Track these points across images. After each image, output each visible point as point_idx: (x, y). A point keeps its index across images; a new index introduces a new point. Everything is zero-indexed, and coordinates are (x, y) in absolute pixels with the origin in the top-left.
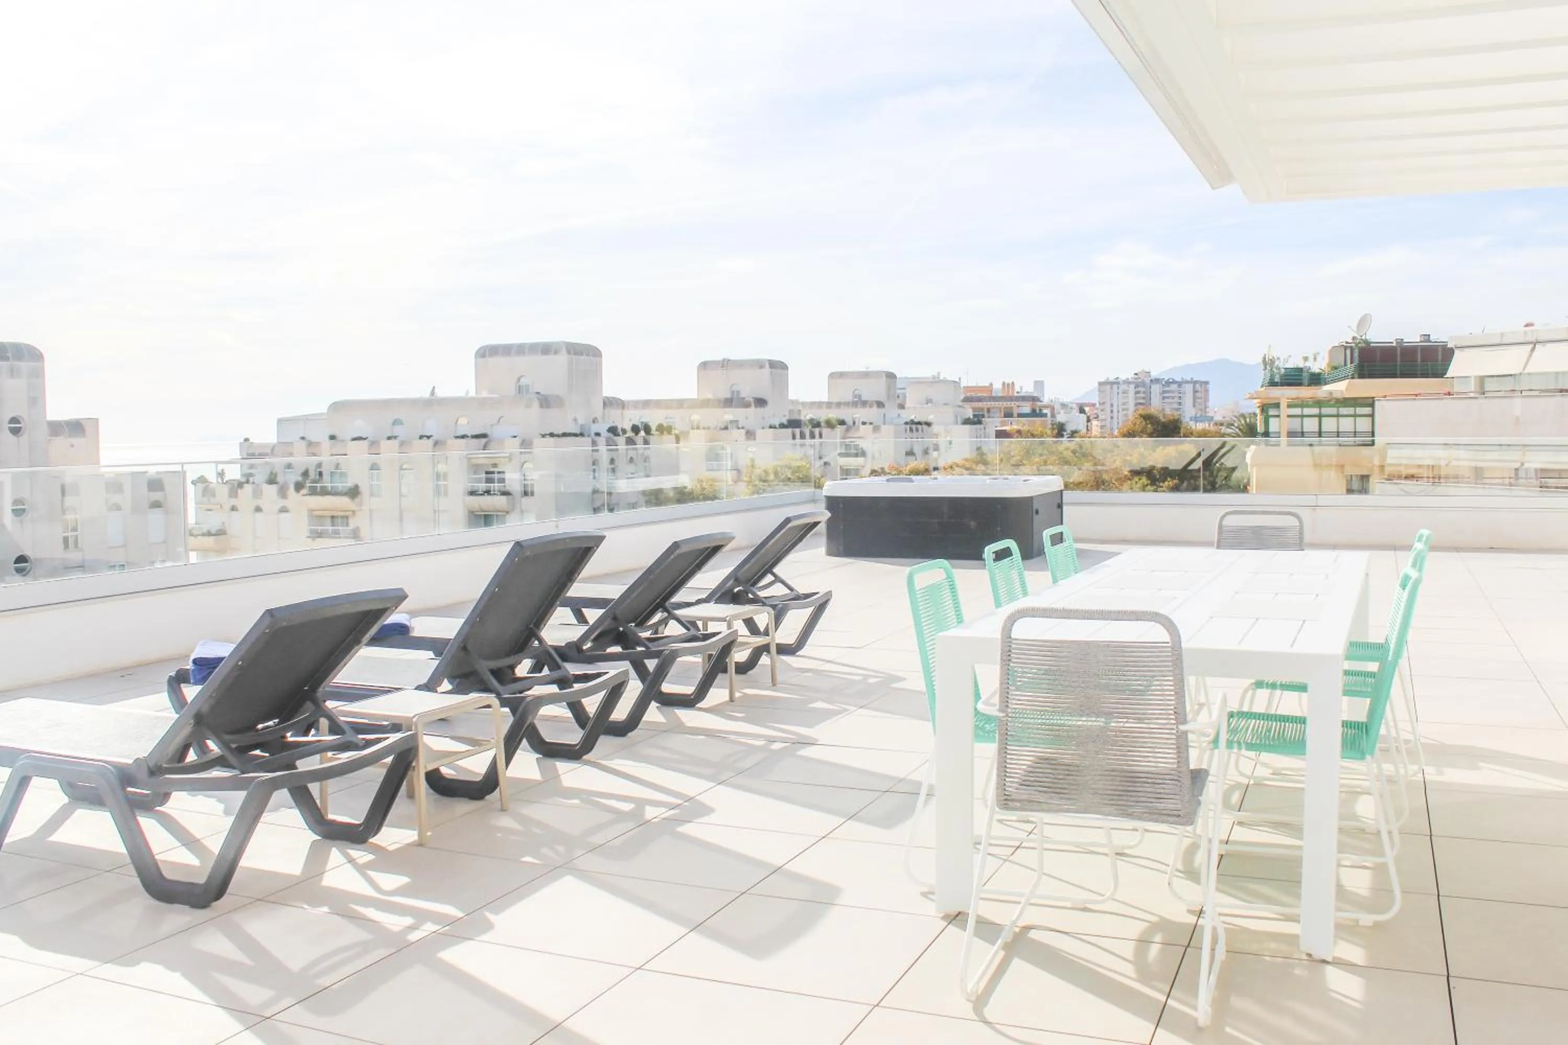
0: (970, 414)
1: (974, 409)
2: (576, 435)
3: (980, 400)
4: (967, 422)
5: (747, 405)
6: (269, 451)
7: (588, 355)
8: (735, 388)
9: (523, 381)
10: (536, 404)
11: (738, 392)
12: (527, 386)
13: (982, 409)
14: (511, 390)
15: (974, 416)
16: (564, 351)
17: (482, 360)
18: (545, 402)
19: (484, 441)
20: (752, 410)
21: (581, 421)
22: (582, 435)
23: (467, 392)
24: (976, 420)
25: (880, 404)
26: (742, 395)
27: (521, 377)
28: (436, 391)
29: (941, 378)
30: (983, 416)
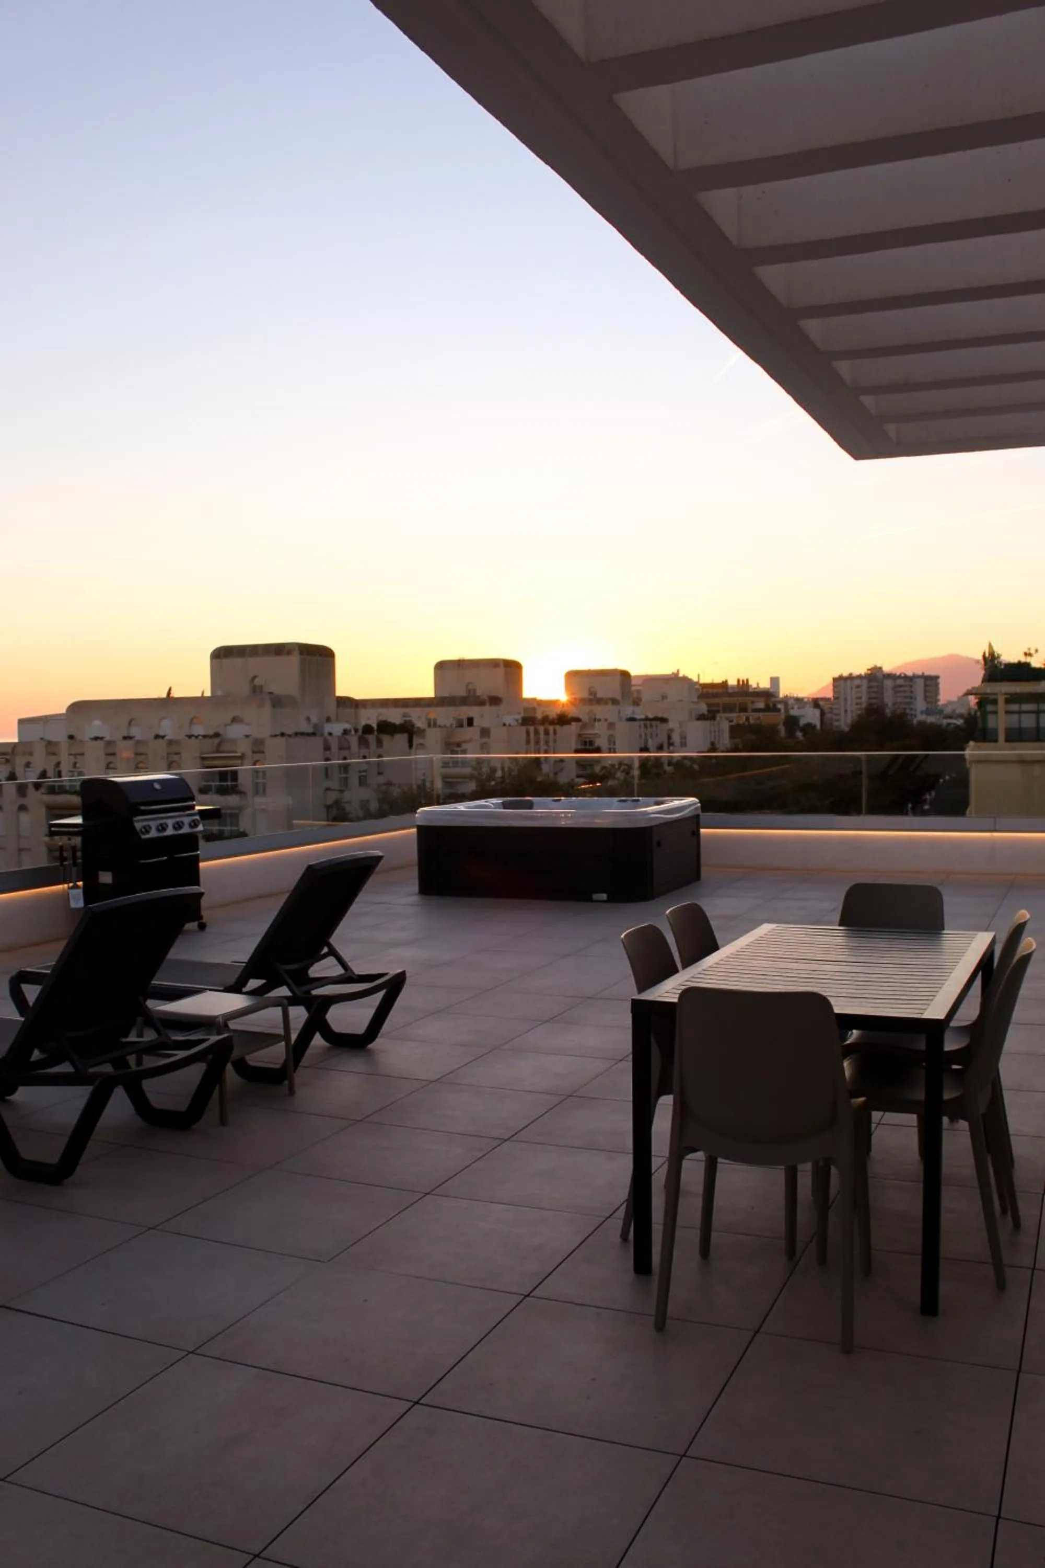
0: (703, 708)
1: (709, 705)
2: (308, 734)
3: (716, 695)
4: (701, 717)
5: (482, 703)
6: (10, 750)
7: (321, 655)
8: (470, 687)
9: (257, 682)
10: (268, 705)
11: (475, 691)
12: (261, 687)
13: (718, 705)
14: (245, 690)
15: (708, 711)
16: (297, 652)
17: (218, 660)
18: (278, 702)
19: (216, 741)
20: (487, 708)
21: (314, 719)
22: (314, 734)
23: (203, 693)
24: (710, 716)
25: (615, 702)
26: (478, 694)
27: (254, 678)
28: (172, 692)
29: (681, 675)
30: (718, 711)
